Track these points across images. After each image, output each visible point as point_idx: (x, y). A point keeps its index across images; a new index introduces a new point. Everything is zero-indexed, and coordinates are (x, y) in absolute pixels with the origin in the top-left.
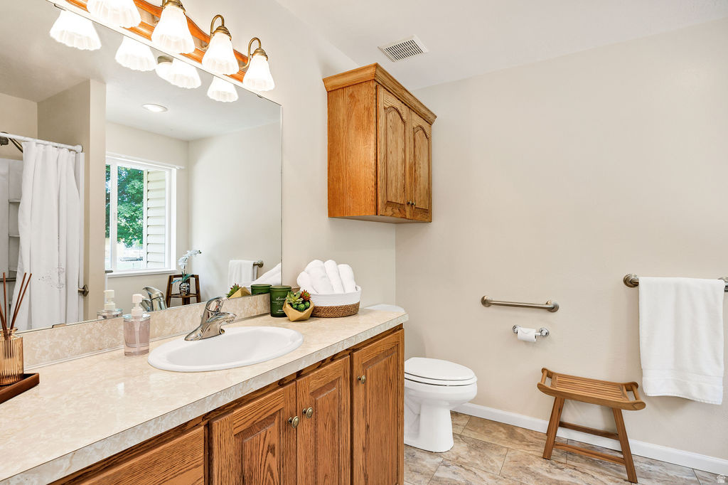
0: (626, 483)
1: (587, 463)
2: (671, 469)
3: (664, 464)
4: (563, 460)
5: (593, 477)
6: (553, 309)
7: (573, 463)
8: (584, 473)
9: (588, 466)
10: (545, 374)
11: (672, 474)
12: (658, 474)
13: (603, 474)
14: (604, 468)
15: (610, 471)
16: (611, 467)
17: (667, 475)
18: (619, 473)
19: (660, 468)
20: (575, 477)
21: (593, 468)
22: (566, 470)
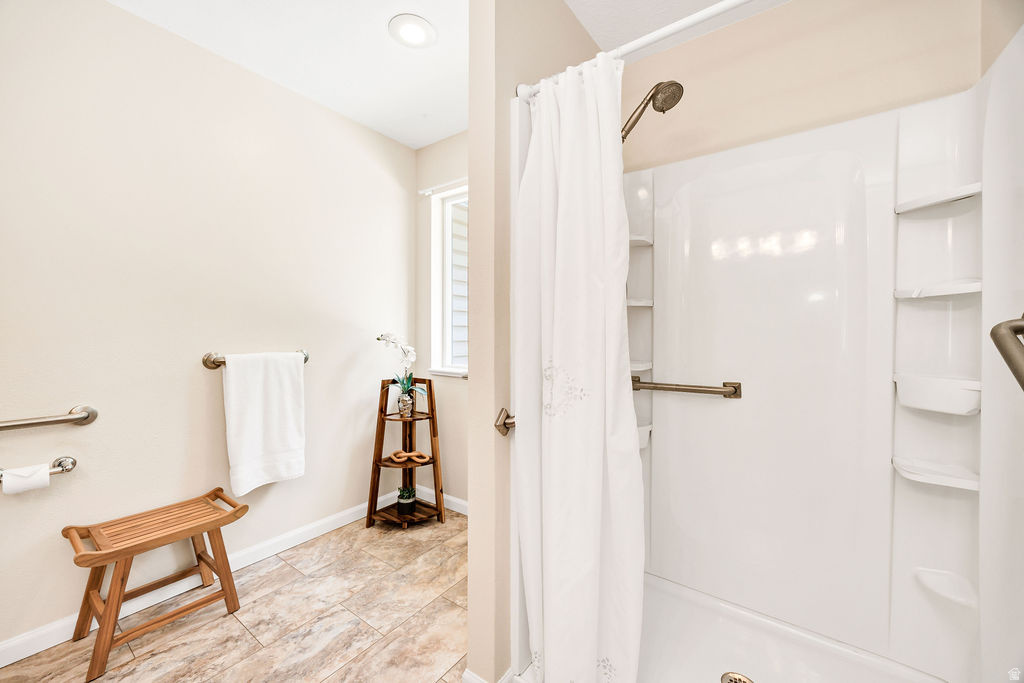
0: (227, 618)
1: (167, 633)
2: (261, 568)
3: (251, 568)
4: (127, 657)
5: (185, 644)
6: (88, 419)
7: (145, 649)
8: (170, 649)
9: (170, 636)
10: (76, 536)
11: (262, 572)
12: (251, 583)
13: (195, 630)
14: (192, 622)
15: (201, 620)
16: (199, 614)
17: (260, 577)
18: (212, 613)
19: (250, 574)
20: (160, 666)
21: (178, 633)
22: (139, 669)
